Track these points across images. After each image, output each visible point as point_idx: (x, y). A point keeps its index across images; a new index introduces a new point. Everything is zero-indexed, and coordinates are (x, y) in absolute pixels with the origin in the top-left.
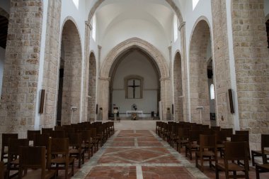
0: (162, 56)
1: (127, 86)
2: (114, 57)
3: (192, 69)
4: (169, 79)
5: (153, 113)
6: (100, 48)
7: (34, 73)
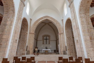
0: (59, 23)
1: (43, 39)
4: (63, 33)
6: (31, 20)
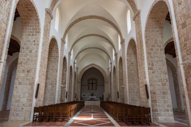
0: (105, 72)
2: (83, 72)
4: (108, 82)
5: (101, 98)
6: (77, 68)
7: (65, 87)
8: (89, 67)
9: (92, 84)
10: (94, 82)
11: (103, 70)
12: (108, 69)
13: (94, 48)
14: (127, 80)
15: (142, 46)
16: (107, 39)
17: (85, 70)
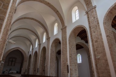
1: (9, 61)
2: (9, 52)
3: (33, 61)
4: (26, 61)
8: (15, 49)
9: (12, 61)
10: (14, 60)
11: (25, 52)
12: (29, 52)
13: (23, 37)
14: (49, 61)
15: (66, 44)
16: (36, 34)
17: (11, 51)
